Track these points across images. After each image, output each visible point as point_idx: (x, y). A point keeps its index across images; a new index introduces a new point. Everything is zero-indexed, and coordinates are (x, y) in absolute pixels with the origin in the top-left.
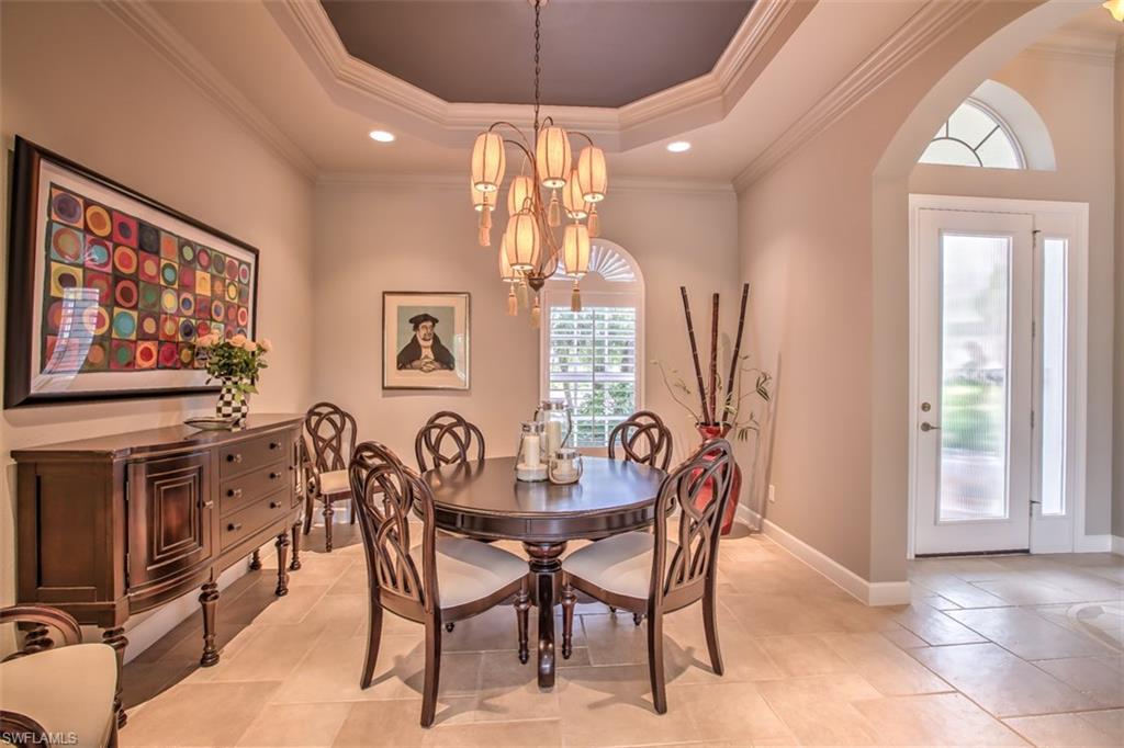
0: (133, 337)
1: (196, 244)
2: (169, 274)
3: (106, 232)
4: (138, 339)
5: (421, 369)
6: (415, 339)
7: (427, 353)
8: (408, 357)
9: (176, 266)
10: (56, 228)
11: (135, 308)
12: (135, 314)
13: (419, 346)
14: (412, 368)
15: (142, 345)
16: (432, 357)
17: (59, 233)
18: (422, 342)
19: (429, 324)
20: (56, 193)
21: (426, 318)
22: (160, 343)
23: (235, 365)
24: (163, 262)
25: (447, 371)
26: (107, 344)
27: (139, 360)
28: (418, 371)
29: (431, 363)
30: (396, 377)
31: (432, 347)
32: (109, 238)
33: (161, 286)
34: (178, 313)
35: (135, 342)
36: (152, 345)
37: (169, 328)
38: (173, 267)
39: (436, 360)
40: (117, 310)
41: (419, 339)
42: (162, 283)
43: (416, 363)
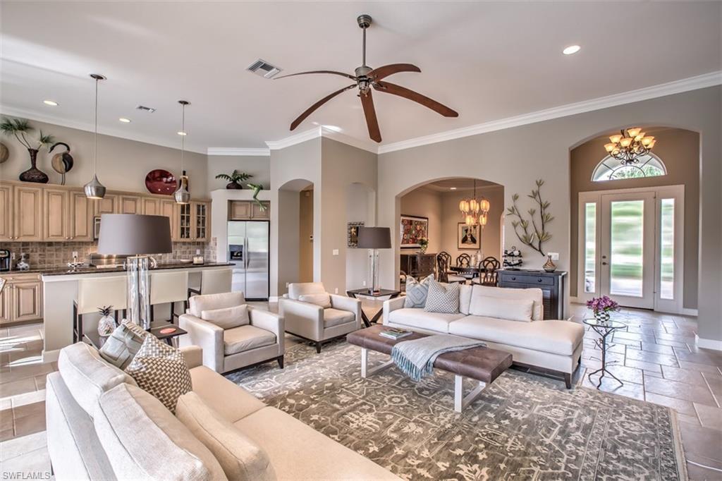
5: (467, 243)
8: (464, 240)
12: (409, 235)
13: (467, 237)
19: (470, 231)
23: (423, 243)
25: (474, 244)
29: (470, 242)
30: (462, 246)
31: (470, 237)
33: (413, 230)
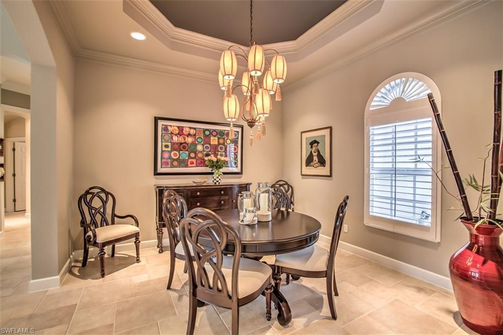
0: (187, 158)
1: (211, 129)
2: (199, 140)
3: (177, 132)
4: (188, 159)
5: (313, 166)
6: (311, 152)
7: (315, 158)
8: (309, 160)
9: (202, 137)
10: (163, 134)
11: (187, 151)
12: (187, 152)
13: (313, 155)
14: (310, 166)
15: (190, 160)
16: (317, 160)
17: (164, 135)
18: (314, 154)
19: (316, 144)
20: (163, 126)
21: (315, 142)
22: (197, 160)
24: (197, 137)
25: (323, 167)
26: (178, 161)
27: (189, 165)
28: (312, 167)
29: (317, 163)
30: (305, 170)
31: (317, 155)
32: (178, 134)
33: (196, 143)
34: (204, 151)
35: (188, 160)
36: (194, 161)
37: (200, 155)
38: (201, 138)
39: (318, 162)
40: (181, 152)
41: (313, 152)
42: (197, 143)
43: (312, 164)
